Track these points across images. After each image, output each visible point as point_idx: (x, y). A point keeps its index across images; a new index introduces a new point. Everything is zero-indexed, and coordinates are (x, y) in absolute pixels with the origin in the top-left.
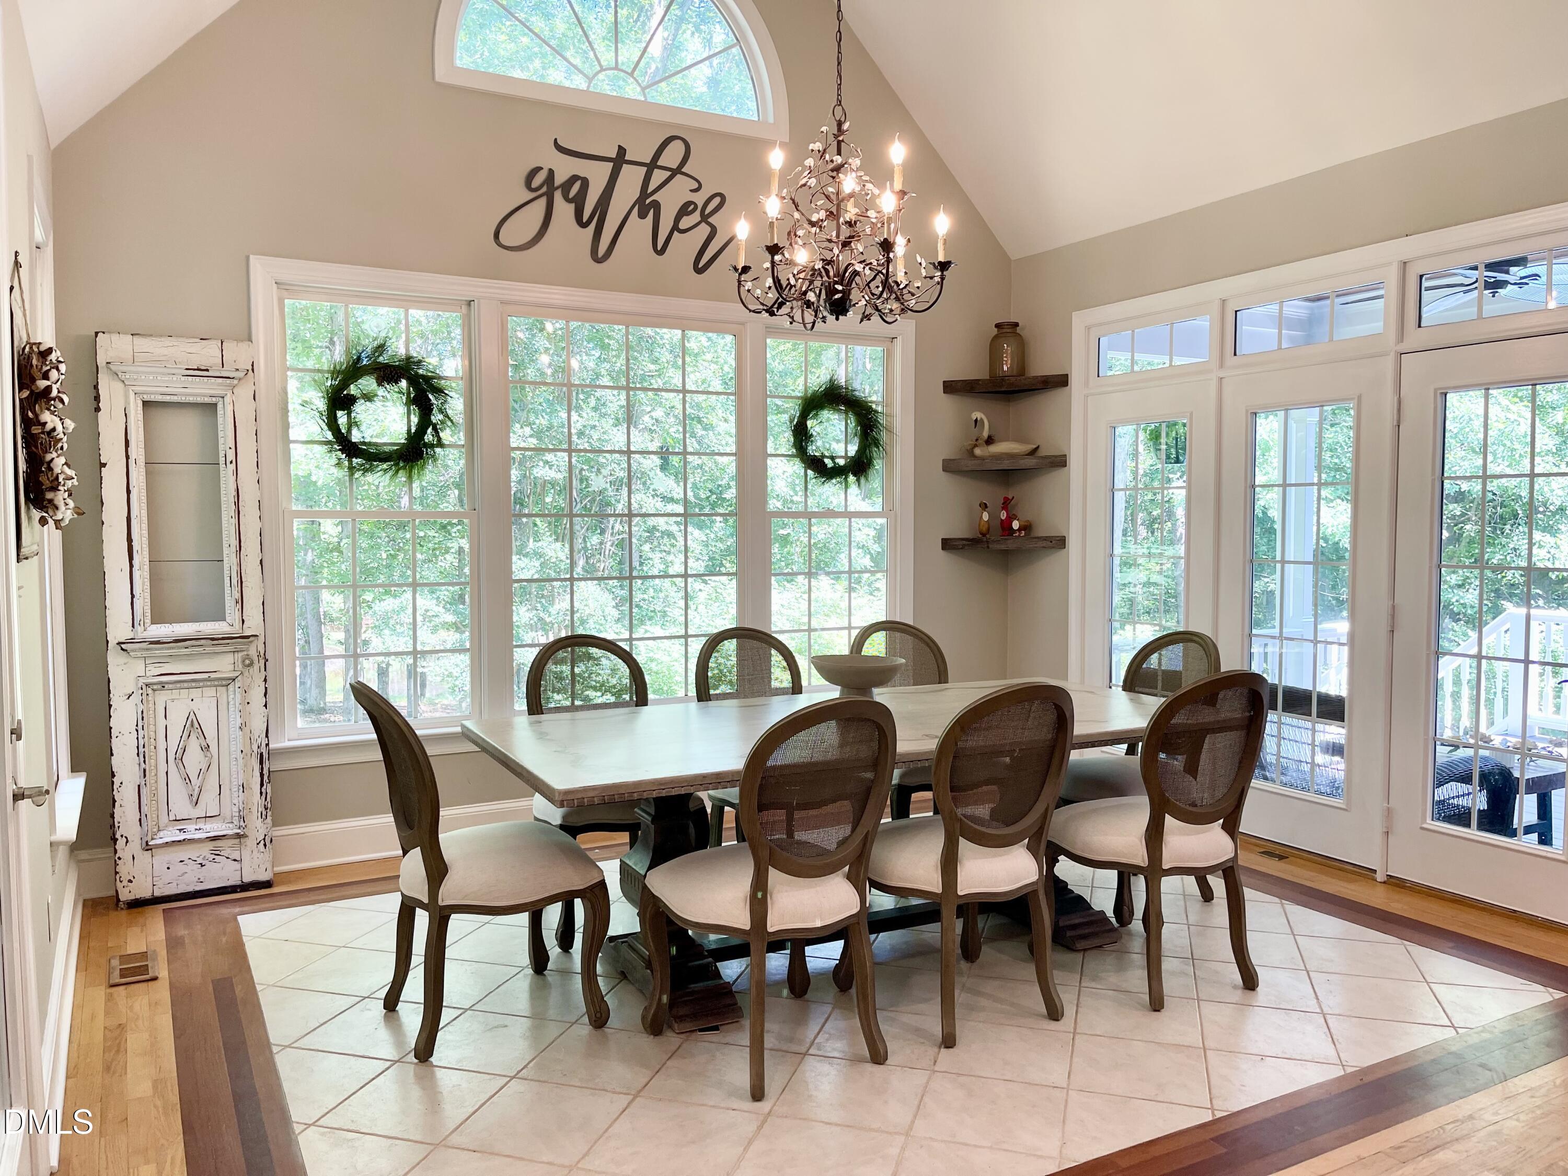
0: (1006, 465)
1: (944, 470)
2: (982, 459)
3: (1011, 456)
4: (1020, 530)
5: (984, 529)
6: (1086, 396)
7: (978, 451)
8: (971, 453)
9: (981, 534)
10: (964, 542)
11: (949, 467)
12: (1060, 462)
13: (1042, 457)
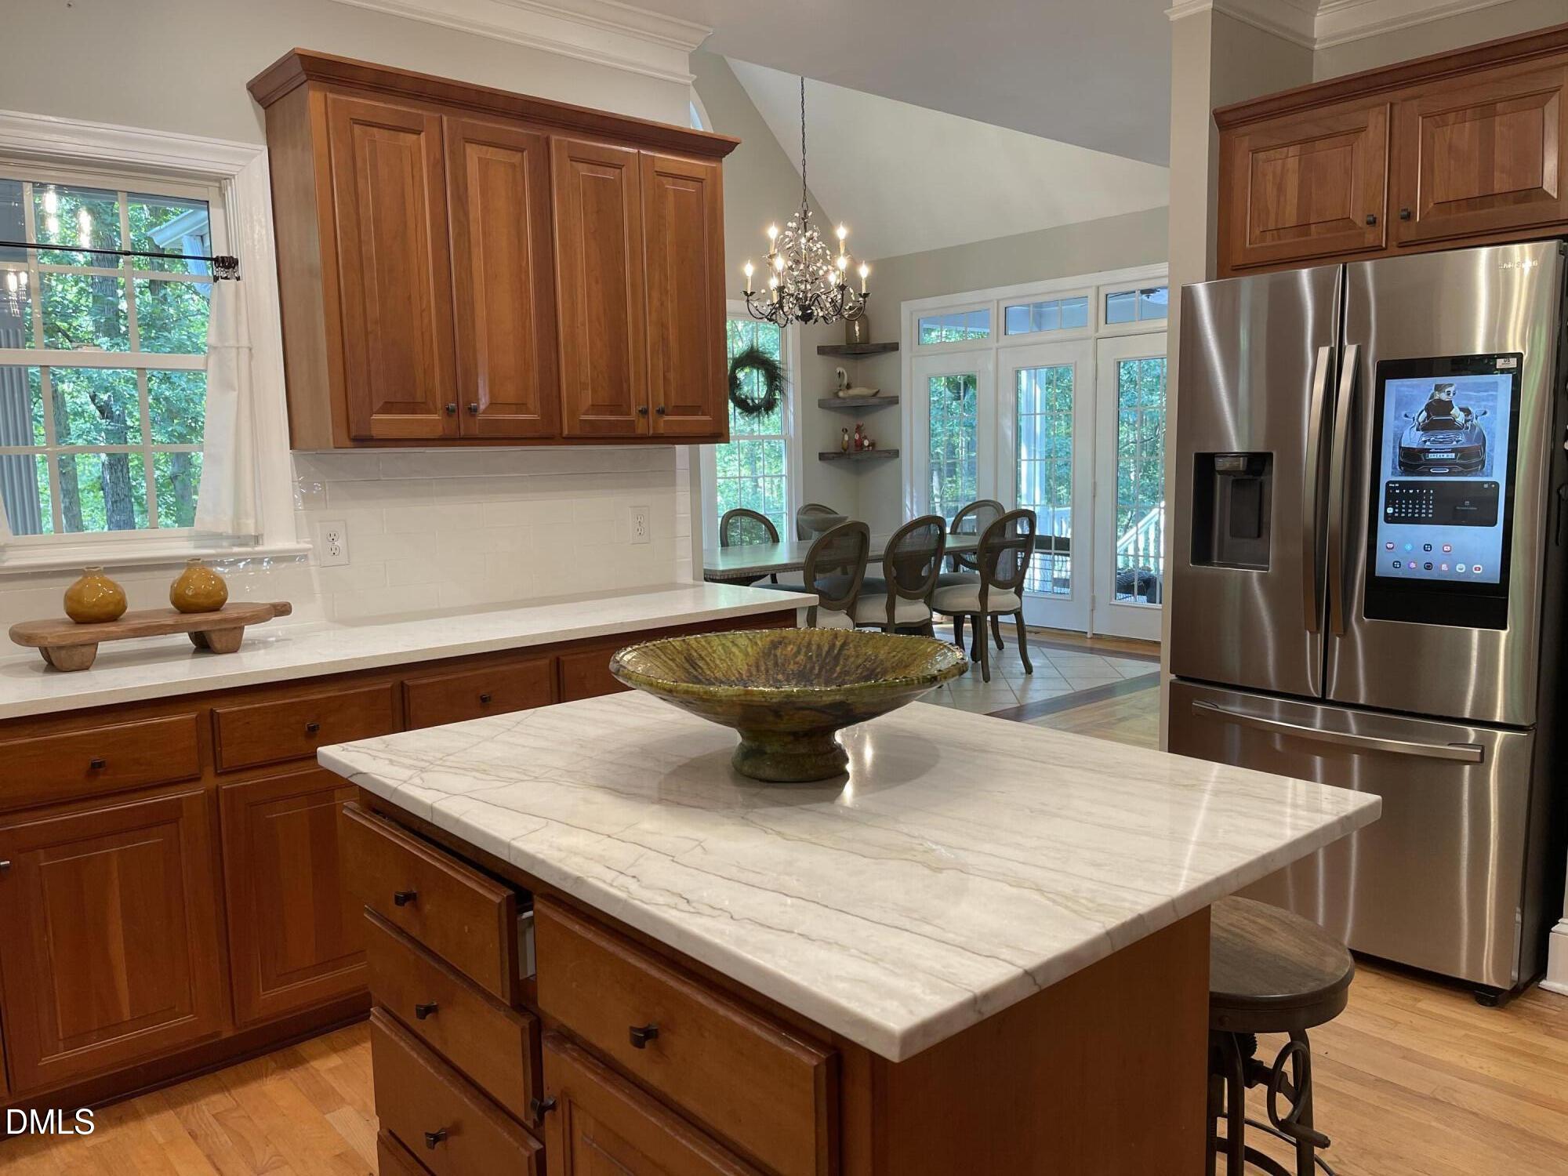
0: (859, 403)
1: (819, 406)
2: (844, 399)
3: (863, 397)
4: (869, 446)
5: (845, 446)
6: (911, 358)
7: (841, 394)
8: (836, 395)
9: (843, 448)
10: (834, 455)
11: (822, 404)
12: (894, 401)
13: (884, 398)
